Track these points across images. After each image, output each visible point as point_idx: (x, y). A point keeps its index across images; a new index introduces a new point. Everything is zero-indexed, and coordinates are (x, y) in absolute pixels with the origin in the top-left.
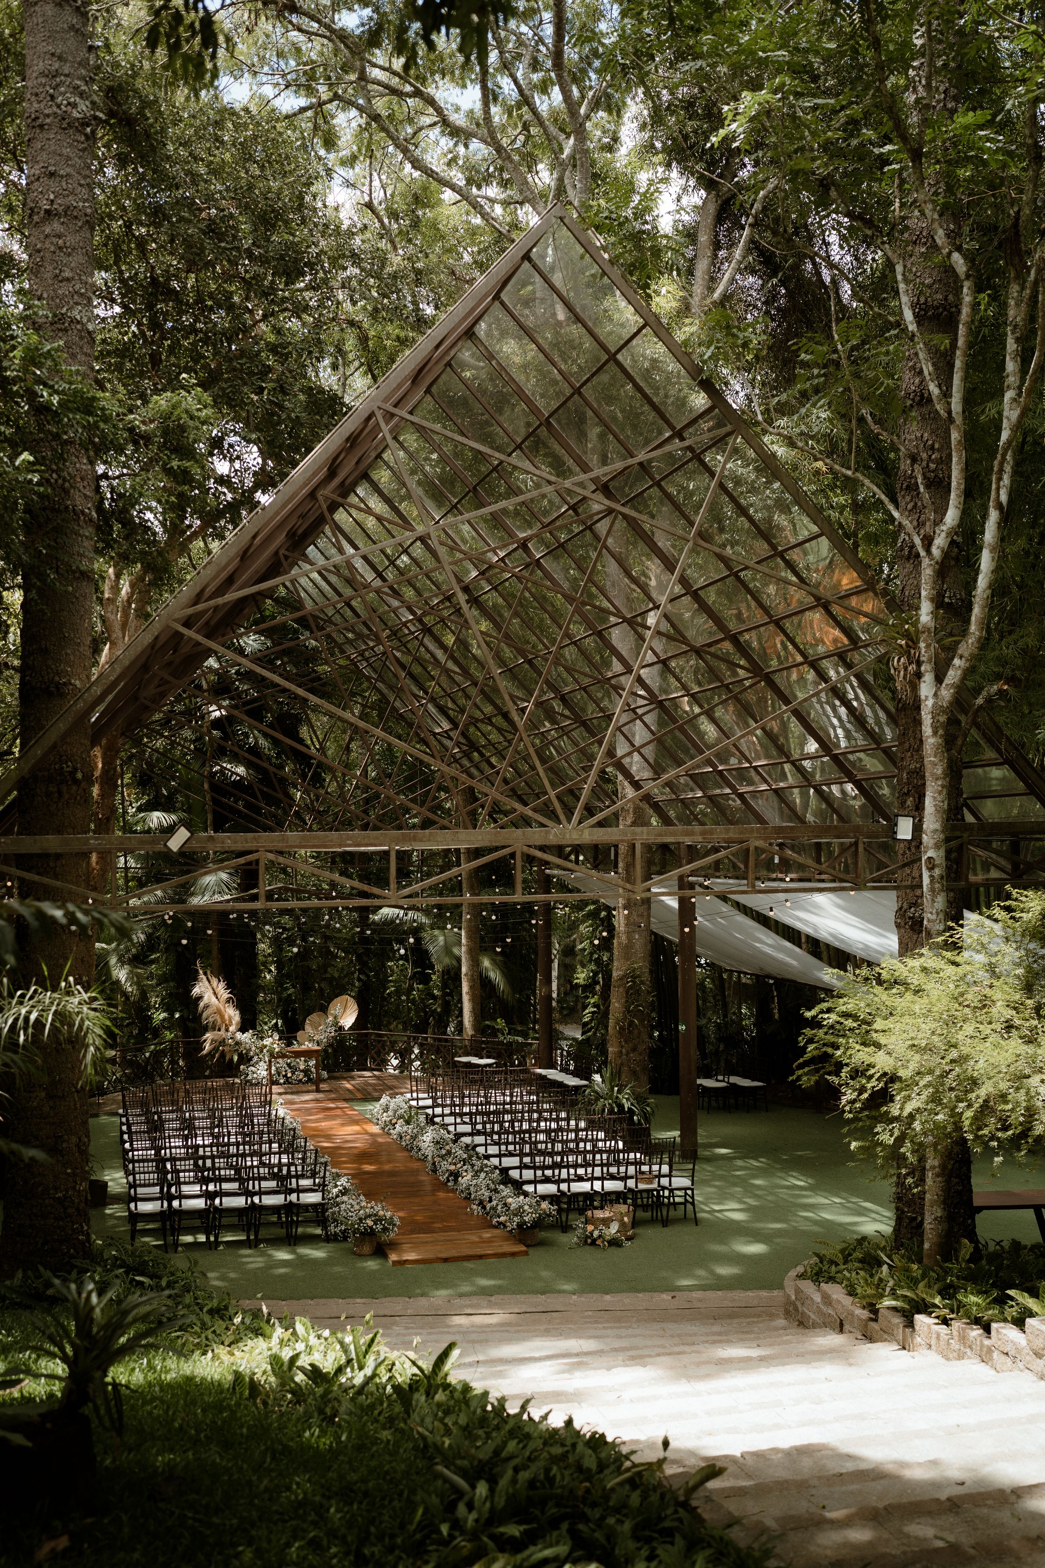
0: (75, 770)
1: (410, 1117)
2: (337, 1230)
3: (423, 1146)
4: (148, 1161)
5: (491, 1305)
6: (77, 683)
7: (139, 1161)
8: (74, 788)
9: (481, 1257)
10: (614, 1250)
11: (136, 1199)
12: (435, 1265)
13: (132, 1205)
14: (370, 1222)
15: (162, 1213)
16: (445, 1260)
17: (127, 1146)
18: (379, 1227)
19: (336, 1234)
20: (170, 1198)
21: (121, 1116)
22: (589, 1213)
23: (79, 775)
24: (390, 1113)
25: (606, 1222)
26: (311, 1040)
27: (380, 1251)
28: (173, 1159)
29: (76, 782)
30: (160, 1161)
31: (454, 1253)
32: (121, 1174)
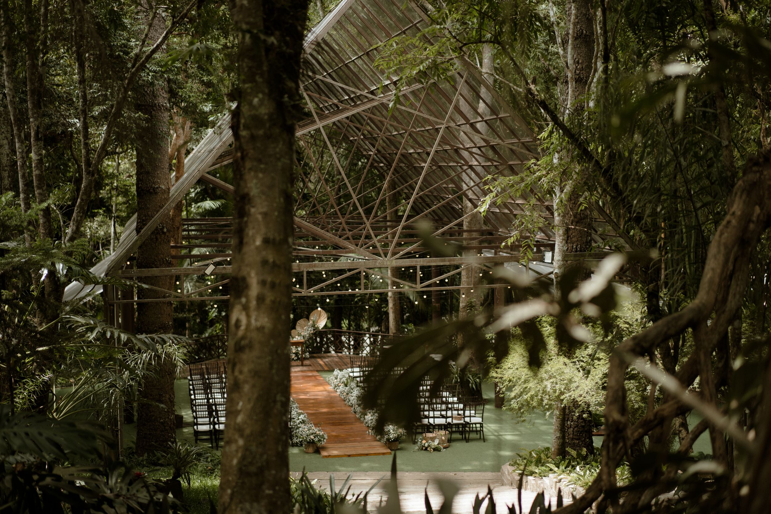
0: (163, 227)
1: (347, 382)
2: (298, 441)
3: (352, 398)
4: (203, 405)
5: (366, 475)
6: (163, 187)
7: (198, 405)
8: (163, 236)
9: (367, 455)
10: (436, 453)
11: (197, 424)
12: (344, 458)
13: (195, 427)
14: (312, 437)
15: (210, 431)
16: (349, 456)
17: (193, 397)
18: (316, 439)
19: (297, 443)
20: (215, 424)
21: (190, 380)
22: (424, 435)
23: (165, 230)
24: (338, 380)
25: (433, 439)
26: (299, 335)
27: (318, 451)
28: (216, 405)
29: (164, 233)
30: (209, 406)
31: (354, 453)
32: (190, 412)
